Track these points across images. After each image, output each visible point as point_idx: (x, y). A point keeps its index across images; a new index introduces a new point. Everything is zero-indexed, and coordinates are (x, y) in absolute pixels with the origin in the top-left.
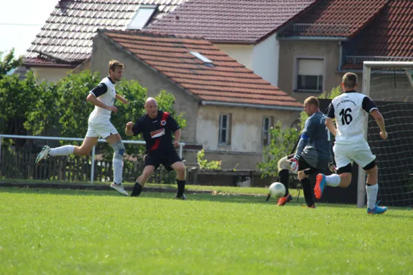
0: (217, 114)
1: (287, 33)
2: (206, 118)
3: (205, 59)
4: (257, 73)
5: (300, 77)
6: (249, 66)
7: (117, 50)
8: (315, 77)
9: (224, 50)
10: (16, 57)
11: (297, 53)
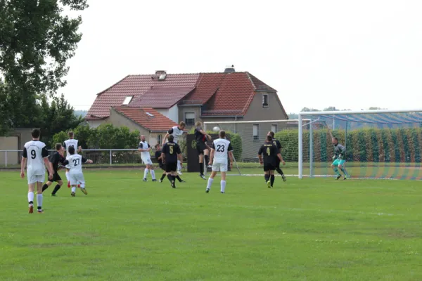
0: (156, 135)
1: (180, 104)
2: (152, 137)
3: (147, 113)
4: (171, 119)
5: (186, 120)
6: (168, 117)
7: (119, 113)
8: (191, 119)
9: (158, 111)
10: (83, 118)
11: (185, 110)
